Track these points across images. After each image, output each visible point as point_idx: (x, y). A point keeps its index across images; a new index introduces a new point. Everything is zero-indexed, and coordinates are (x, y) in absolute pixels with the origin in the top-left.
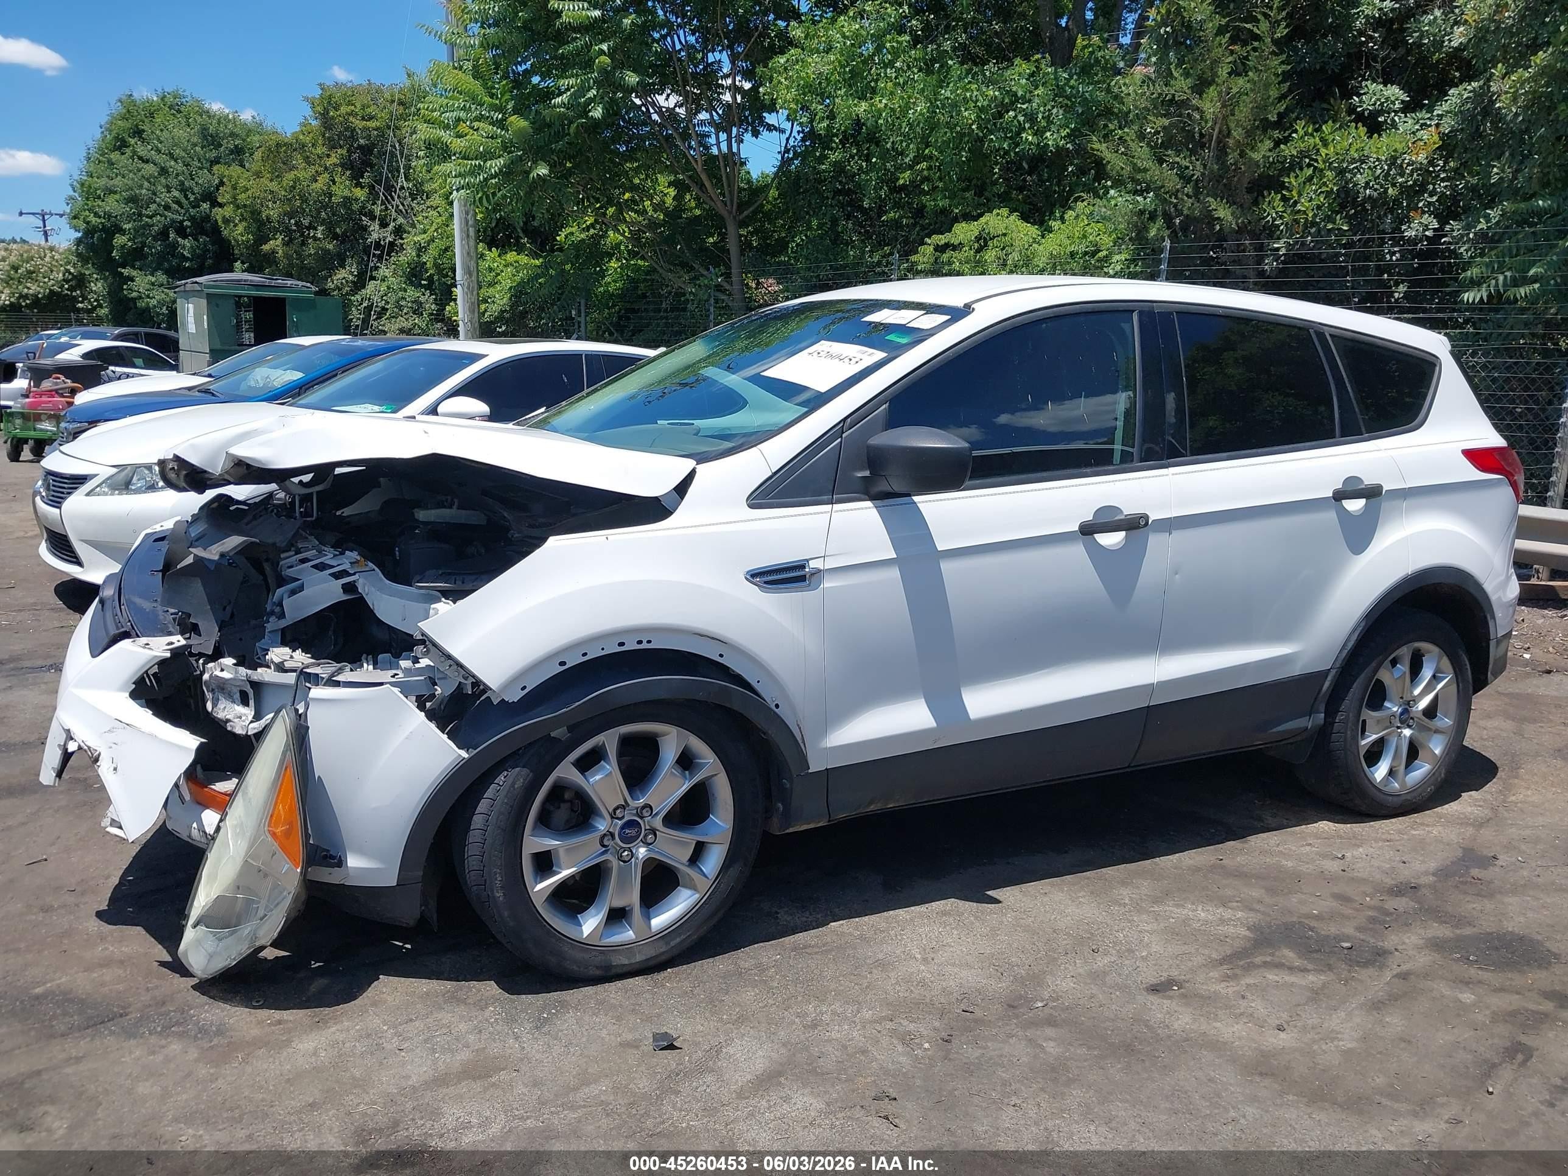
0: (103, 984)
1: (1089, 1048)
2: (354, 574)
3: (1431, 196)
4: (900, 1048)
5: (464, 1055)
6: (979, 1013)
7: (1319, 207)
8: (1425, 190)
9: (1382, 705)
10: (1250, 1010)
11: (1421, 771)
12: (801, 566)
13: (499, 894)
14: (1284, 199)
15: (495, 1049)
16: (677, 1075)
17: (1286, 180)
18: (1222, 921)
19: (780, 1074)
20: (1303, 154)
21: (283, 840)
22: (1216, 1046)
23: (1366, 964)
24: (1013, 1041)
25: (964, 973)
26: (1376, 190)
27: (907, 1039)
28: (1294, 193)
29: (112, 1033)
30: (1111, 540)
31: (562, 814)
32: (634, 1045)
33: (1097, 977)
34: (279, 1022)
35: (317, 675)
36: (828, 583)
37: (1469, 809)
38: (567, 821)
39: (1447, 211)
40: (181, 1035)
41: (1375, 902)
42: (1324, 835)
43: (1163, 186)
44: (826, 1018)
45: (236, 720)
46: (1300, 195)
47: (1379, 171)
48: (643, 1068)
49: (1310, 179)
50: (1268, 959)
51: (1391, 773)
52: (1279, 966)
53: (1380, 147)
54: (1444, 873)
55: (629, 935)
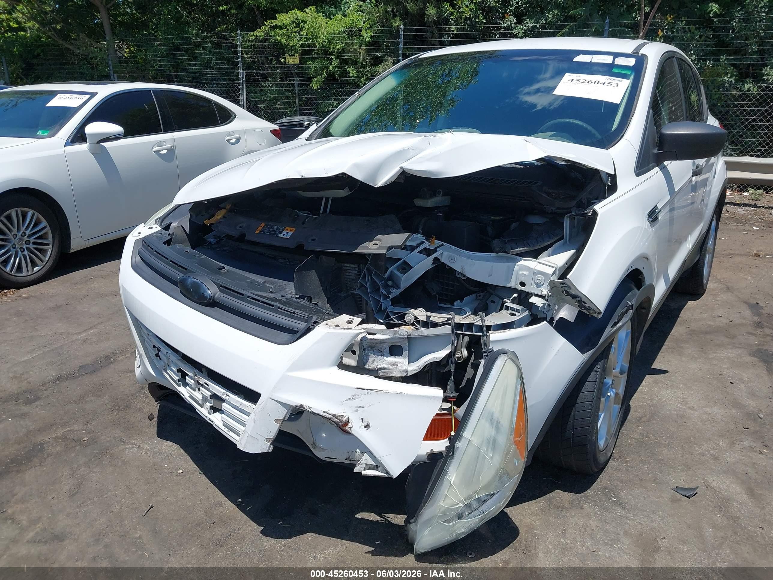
2: (435, 251)
3: (511, 7)
7: (471, 10)
12: (656, 209)
13: (594, 438)
14: (453, 5)
16: (721, 508)
21: (520, 444)
28: (459, 2)
45: (392, 367)
46: (462, 3)
48: (703, 510)
54: (755, 314)
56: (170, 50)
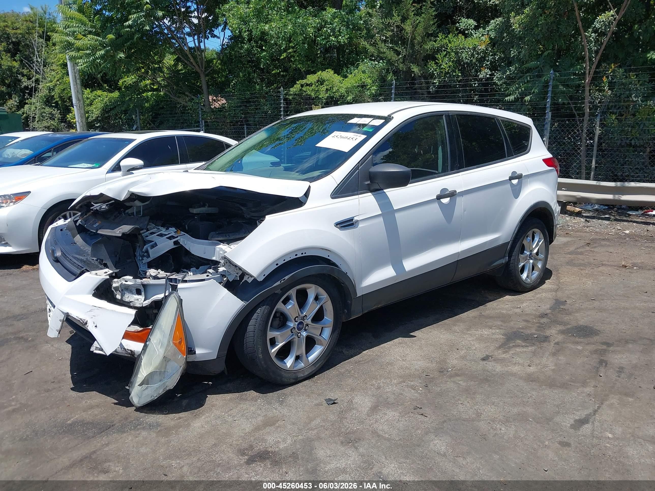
0: (96, 415)
1: (474, 382)
2: (177, 237)
3: (487, 62)
4: (413, 391)
5: (260, 418)
6: (432, 376)
7: (449, 67)
8: (485, 60)
9: (523, 252)
10: (517, 362)
11: (536, 274)
12: (351, 220)
13: (261, 356)
14: (436, 63)
15: (270, 414)
16: (342, 412)
17: (437, 56)
18: (493, 334)
19: (378, 406)
20: (442, 46)
21: (178, 345)
22: (514, 375)
23: (544, 341)
24: (448, 383)
25: (419, 363)
26: (468, 60)
27: (413, 387)
28: (440, 61)
29: (114, 433)
30: (445, 201)
31: (277, 322)
32: (320, 404)
33: (463, 358)
34: (180, 418)
35: (176, 279)
36: (361, 225)
37: (550, 286)
38: (279, 325)
39: (494, 67)
40: (144, 428)
41: (537, 321)
42: (510, 301)
43: (391, 59)
44: (382, 384)
45: (136, 301)
46: (442, 61)
47: (470, 53)
48: (328, 412)
49: (445, 56)
50: (514, 344)
51: (527, 277)
52: (519, 346)
53: (469, 43)
54: (553, 308)
55: (302, 365)
56: (243, 102)
